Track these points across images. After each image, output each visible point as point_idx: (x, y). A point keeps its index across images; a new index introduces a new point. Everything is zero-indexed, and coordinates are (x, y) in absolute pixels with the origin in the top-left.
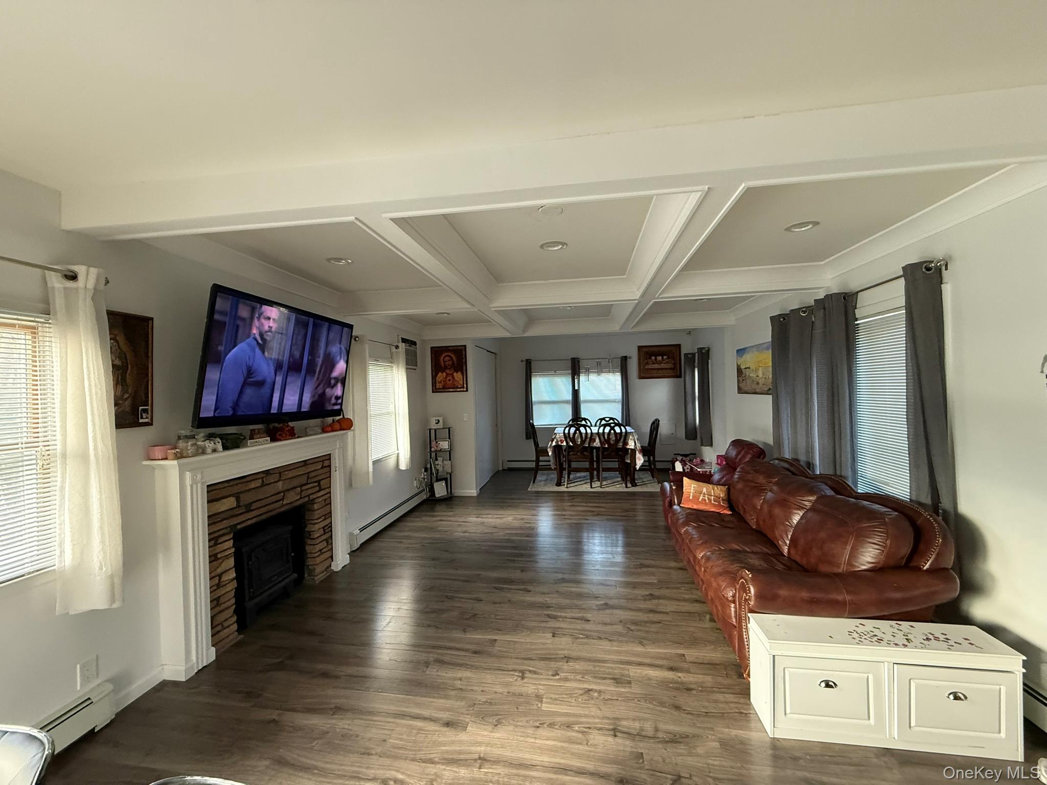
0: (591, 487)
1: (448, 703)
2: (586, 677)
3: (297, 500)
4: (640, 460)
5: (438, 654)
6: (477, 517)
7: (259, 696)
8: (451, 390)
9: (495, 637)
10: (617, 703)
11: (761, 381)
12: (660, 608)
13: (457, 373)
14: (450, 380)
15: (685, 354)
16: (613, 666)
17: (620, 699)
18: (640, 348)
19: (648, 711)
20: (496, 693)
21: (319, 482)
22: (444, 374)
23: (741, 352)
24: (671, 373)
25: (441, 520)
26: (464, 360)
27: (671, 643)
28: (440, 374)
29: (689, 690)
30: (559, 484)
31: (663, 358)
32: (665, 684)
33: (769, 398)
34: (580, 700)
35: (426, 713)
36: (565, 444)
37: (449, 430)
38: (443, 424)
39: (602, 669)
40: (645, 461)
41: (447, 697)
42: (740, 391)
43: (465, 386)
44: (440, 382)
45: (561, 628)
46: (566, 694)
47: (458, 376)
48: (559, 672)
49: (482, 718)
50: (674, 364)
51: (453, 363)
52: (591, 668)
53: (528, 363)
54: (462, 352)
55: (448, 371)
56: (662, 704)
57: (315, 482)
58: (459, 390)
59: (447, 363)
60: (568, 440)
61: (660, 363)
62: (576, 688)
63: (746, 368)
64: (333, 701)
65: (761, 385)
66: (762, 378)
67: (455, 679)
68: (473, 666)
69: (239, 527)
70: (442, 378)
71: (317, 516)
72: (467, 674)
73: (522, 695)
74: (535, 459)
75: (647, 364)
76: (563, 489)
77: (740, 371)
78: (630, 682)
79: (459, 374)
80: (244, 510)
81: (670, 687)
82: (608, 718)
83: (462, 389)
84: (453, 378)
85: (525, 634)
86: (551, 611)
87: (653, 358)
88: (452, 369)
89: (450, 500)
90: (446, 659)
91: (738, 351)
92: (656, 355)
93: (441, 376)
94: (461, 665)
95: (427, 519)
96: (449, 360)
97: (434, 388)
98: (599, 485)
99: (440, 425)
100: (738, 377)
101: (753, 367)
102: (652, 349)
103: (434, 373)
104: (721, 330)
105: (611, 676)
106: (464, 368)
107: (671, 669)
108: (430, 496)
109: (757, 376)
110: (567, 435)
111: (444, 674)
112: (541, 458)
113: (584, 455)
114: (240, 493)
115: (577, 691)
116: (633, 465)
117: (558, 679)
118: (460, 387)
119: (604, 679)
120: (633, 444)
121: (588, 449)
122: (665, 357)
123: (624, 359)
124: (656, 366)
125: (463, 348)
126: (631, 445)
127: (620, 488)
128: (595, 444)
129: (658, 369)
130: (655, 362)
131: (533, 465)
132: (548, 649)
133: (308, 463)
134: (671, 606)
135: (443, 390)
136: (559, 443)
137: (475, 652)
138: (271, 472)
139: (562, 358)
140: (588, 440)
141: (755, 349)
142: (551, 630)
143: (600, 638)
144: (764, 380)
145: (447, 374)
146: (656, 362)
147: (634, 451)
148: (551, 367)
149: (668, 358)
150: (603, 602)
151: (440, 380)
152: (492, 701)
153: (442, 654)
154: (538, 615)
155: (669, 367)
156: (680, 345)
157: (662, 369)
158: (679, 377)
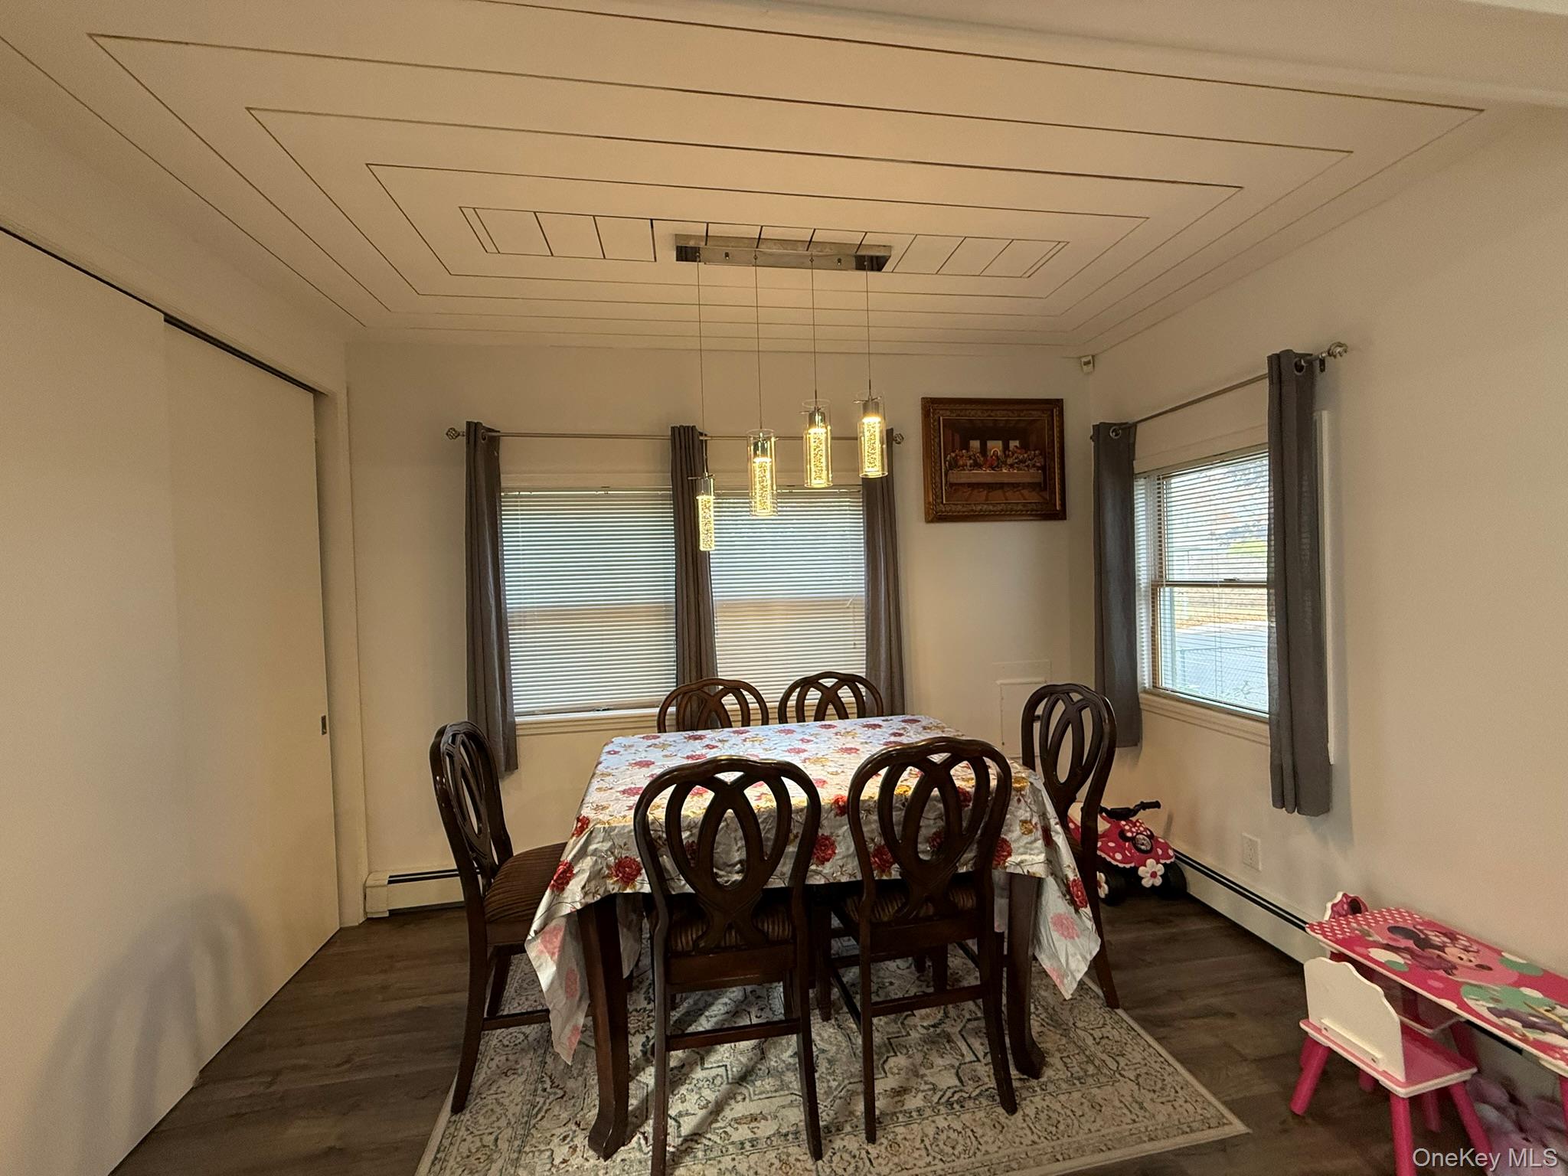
15: (1101, 432)
18: (930, 405)
24: (1030, 500)
31: (1006, 447)
50: (1048, 468)
61: (996, 464)
75: (954, 465)
87: (975, 444)
92: (983, 434)
120: (1036, 849)
122: (1014, 444)
124: (984, 475)
128: (826, 868)
129: (990, 487)
130: (981, 460)
140: (788, 851)
146: (983, 459)
149: (1024, 447)
155: (1028, 480)
156: (1058, 404)
157: (1001, 486)
158: (1060, 515)
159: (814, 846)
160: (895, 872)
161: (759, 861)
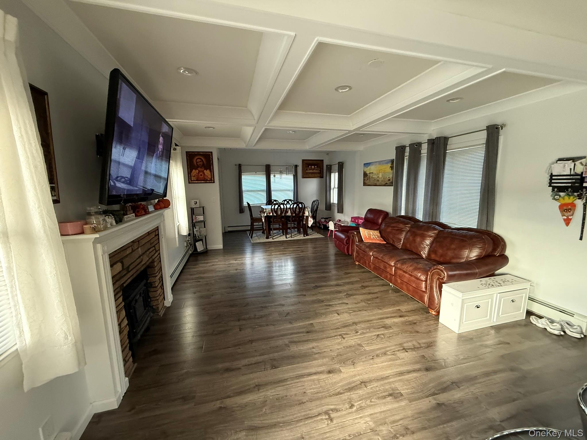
0: (286, 238)
1: (320, 361)
2: (371, 329)
3: (148, 260)
4: (311, 222)
5: (288, 338)
6: (236, 261)
7: (194, 397)
8: (203, 182)
9: (311, 322)
10: (393, 337)
11: (380, 180)
12: (372, 291)
13: (206, 170)
14: (201, 175)
15: (327, 166)
16: (377, 321)
17: (394, 335)
18: (303, 160)
19: (409, 337)
20: (338, 349)
21: (154, 246)
22: (197, 171)
23: (366, 165)
24: (319, 175)
25: (213, 265)
26: (211, 162)
27: (390, 306)
28: (194, 171)
29: (415, 323)
30: (267, 238)
32: (404, 323)
33: (392, 188)
34: (378, 340)
35: (313, 370)
36: (271, 214)
37: (203, 208)
38: (200, 205)
39: (374, 324)
40: (314, 222)
41: (315, 359)
42: (365, 184)
43: (213, 179)
44: (195, 176)
45: (339, 310)
46: (370, 340)
47: (207, 172)
48: (357, 331)
49: (343, 363)
50: (320, 170)
51: (204, 164)
52: (369, 325)
53: (240, 166)
54: (210, 157)
55: (199, 169)
56: (411, 332)
57: (153, 247)
58: (208, 182)
59: (199, 164)
60: (273, 212)
61: (313, 169)
62: (372, 336)
63: (370, 173)
64: (251, 382)
65: (380, 181)
66: (382, 178)
67: (310, 349)
68: (313, 339)
69: (125, 285)
70: (195, 173)
71: (156, 271)
72: (314, 344)
73: (351, 346)
74: (250, 224)
75: (307, 170)
76: (270, 240)
77: (365, 175)
78: (391, 327)
79: (208, 171)
80: (126, 272)
81: (407, 324)
82: (397, 345)
83: (210, 181)
84: (204, 174)
85: (323, 317)
86: (325, 303)
87: (310, 167)
88: (203, 167)
89: (206, 253)
90: (295, 339)
91: (364, 164)
92: (311, 165)
93: (195, 172)
94: (307, 341)
95: (203, 265)
96: (200, 162)
97: (190, 180)
98: (290, 236)
99: (197, 205)
100: (364, 177)
101: (375, 172)
102: (309, 162)
103: (189, 170)
104: (354, 153)
105: (381, 326)
106: (212, 167)
107: (401, 316)
108: (194, 251)
109: (378, 177)
110: (273, 210)
111: (302, 348)
112: (255, 224)
113: (282, 220)
114: (122, 258)
115: (374, 337)
116: (307, 225)
117: (359, 335)
118: (209, 179)
119: (379, 328)
120: (308, 213)
121: (285, 217)
122: (316, 166)
123: (296, 166)
124: (311, 171)
125: (210, 153)
126: (307, 214)
127: (301, 237)
128: (288, 214)
129: (312, 173)
130: (310, 169)
131: (249, 228)
132: (341, 321)
133: (150, 233)
134: (376, 289)
135: (197, 182)
136: (268, 214)
137: (308, 332)
138: (135, 241)
139: (258, 164)
140: (284, 212)
141: (378, 163)
142: (335, 312)
143: (360, 311)
144: (383, 179)
145: (199, 171)
147: (307, 217)
148: (254, 169)
149: (317, 167)
150: (345, 294)
151: (194, 175)
152: (341, 353)
153: (291, 338)
154: (321, 306)
155: (317, 172)
156: (323, 160)
157: (314, 173)
158: (323, 177)
159: (287, 212)
160: (294, 215)
161: (282, 213)
